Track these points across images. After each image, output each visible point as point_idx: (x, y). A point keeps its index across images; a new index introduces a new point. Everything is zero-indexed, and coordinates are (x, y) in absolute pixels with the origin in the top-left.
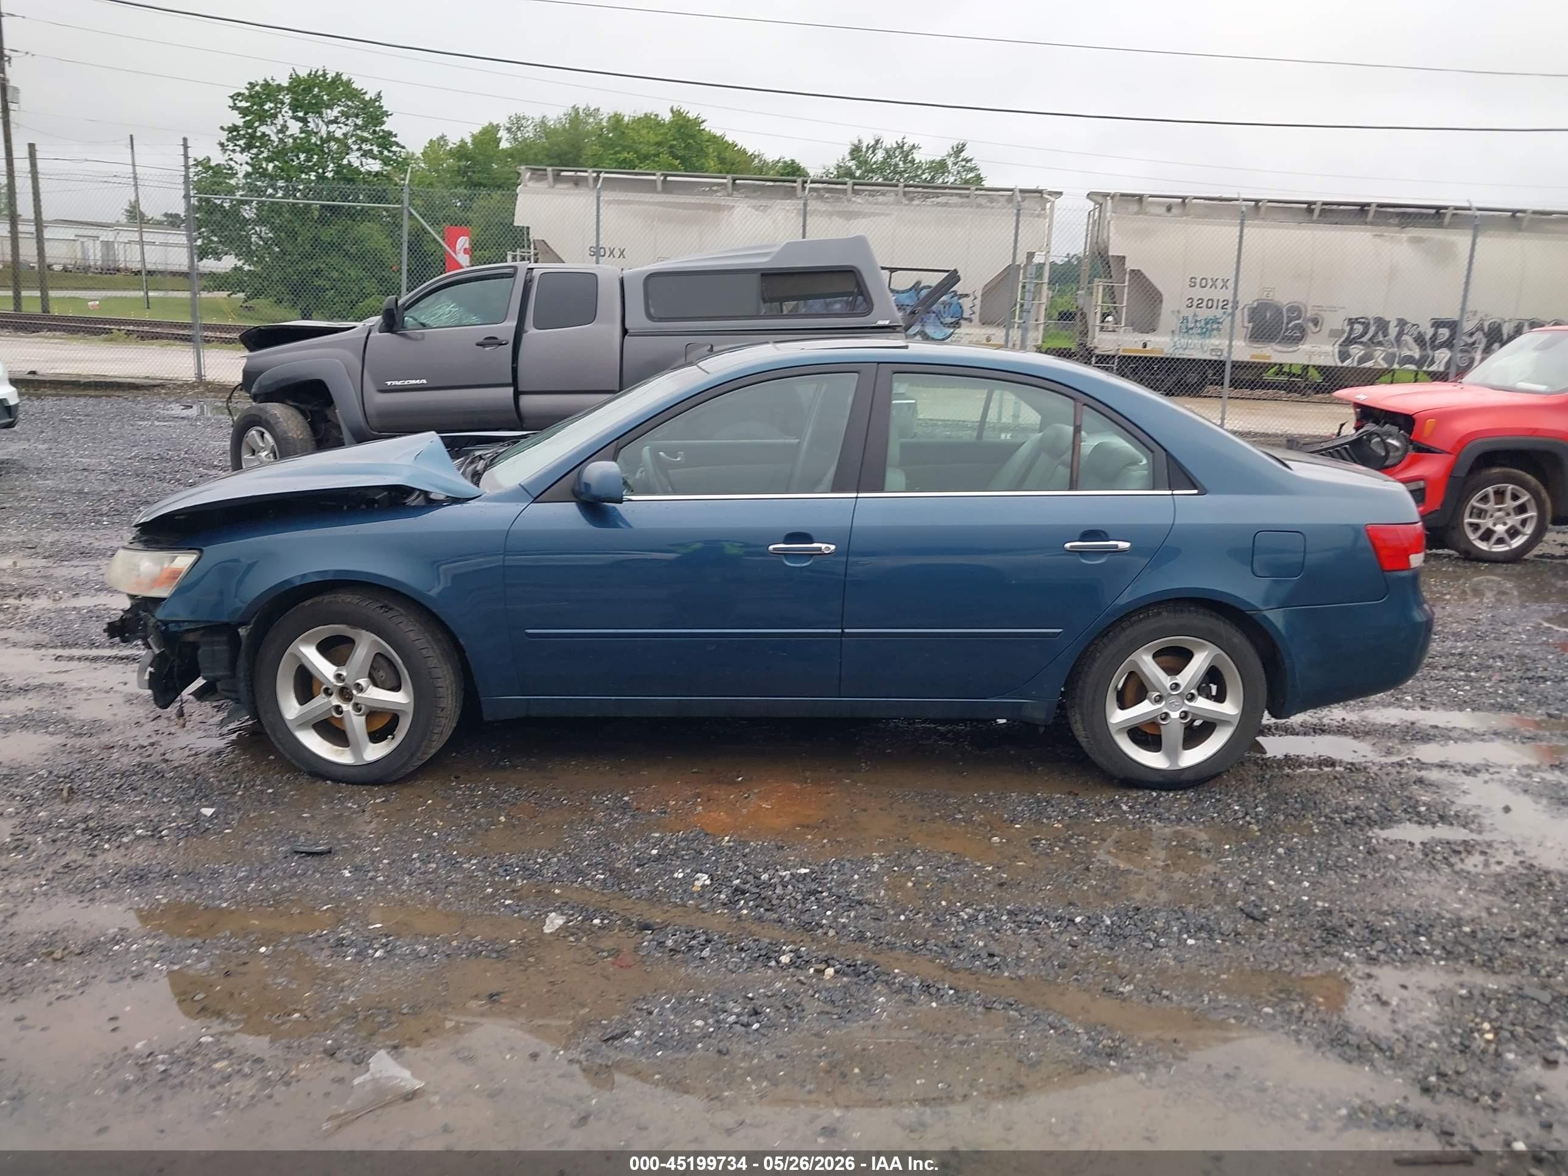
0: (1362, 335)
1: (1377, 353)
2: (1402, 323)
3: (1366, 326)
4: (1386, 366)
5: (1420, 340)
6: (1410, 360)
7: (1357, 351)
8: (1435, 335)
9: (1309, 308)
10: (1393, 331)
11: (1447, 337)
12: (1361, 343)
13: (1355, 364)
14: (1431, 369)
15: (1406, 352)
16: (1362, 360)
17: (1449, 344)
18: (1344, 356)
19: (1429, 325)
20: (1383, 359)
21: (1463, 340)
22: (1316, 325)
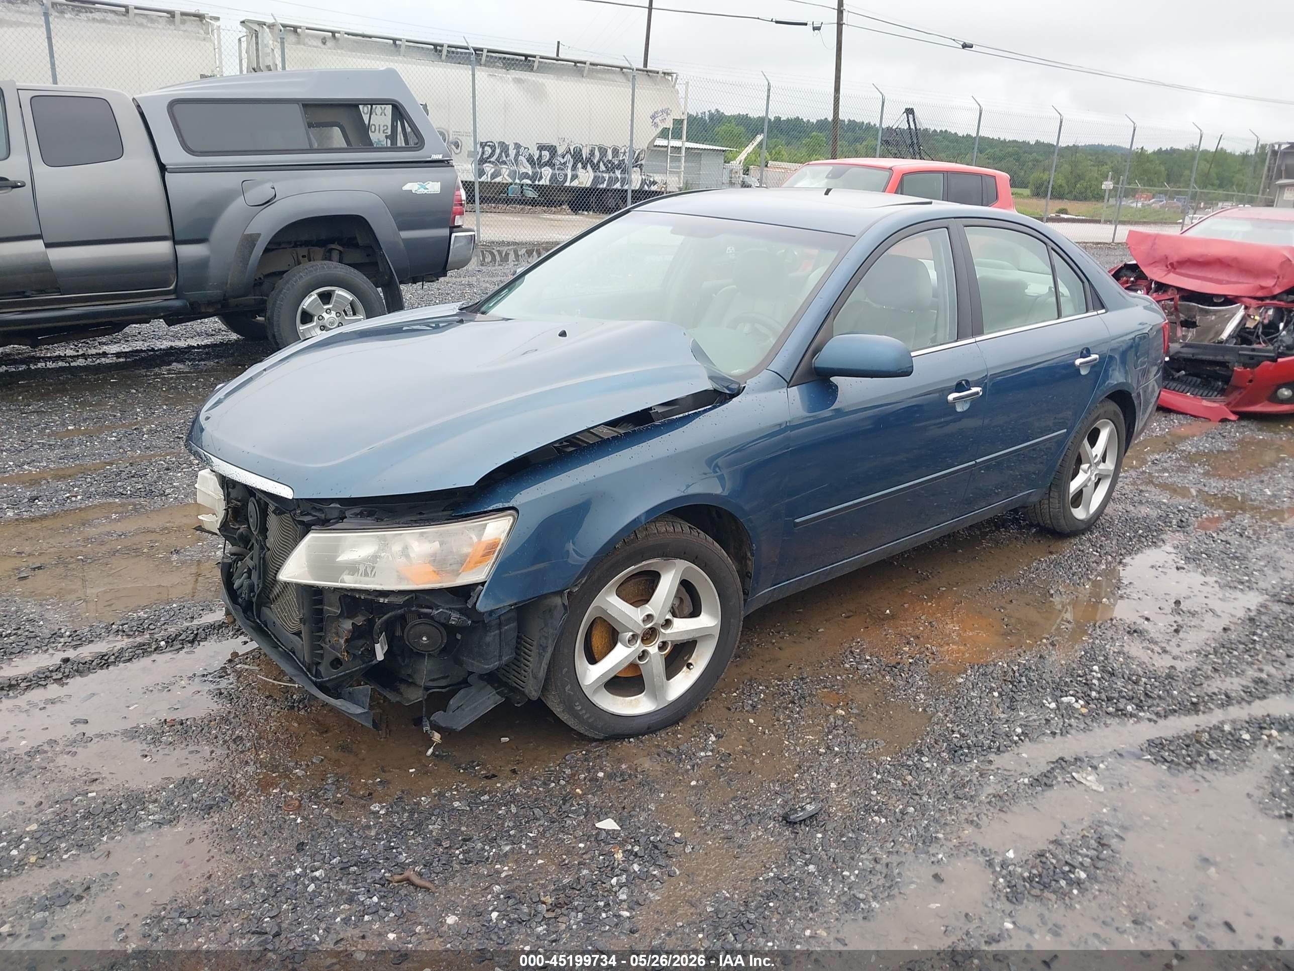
0: (490, 156)
1: (504, 170)
2: (518, 146)
3: (493, 148)
4: (510, 181)
5: (530, 160)
6: (526, 175)
7: (489, 169)
8: (540, 156)
9: (451, 132)
10: (512, 152)
11: (547, 159)
12: (490, 162)
13: (489, 180)
14: (541, 183)
15: (523, 170)
16: (494, 176)
17: (550, 164)
18: (481, 173)
19: (536, 148)
20: (508, 175)
21: (558, 160)
22: (457, 147)
